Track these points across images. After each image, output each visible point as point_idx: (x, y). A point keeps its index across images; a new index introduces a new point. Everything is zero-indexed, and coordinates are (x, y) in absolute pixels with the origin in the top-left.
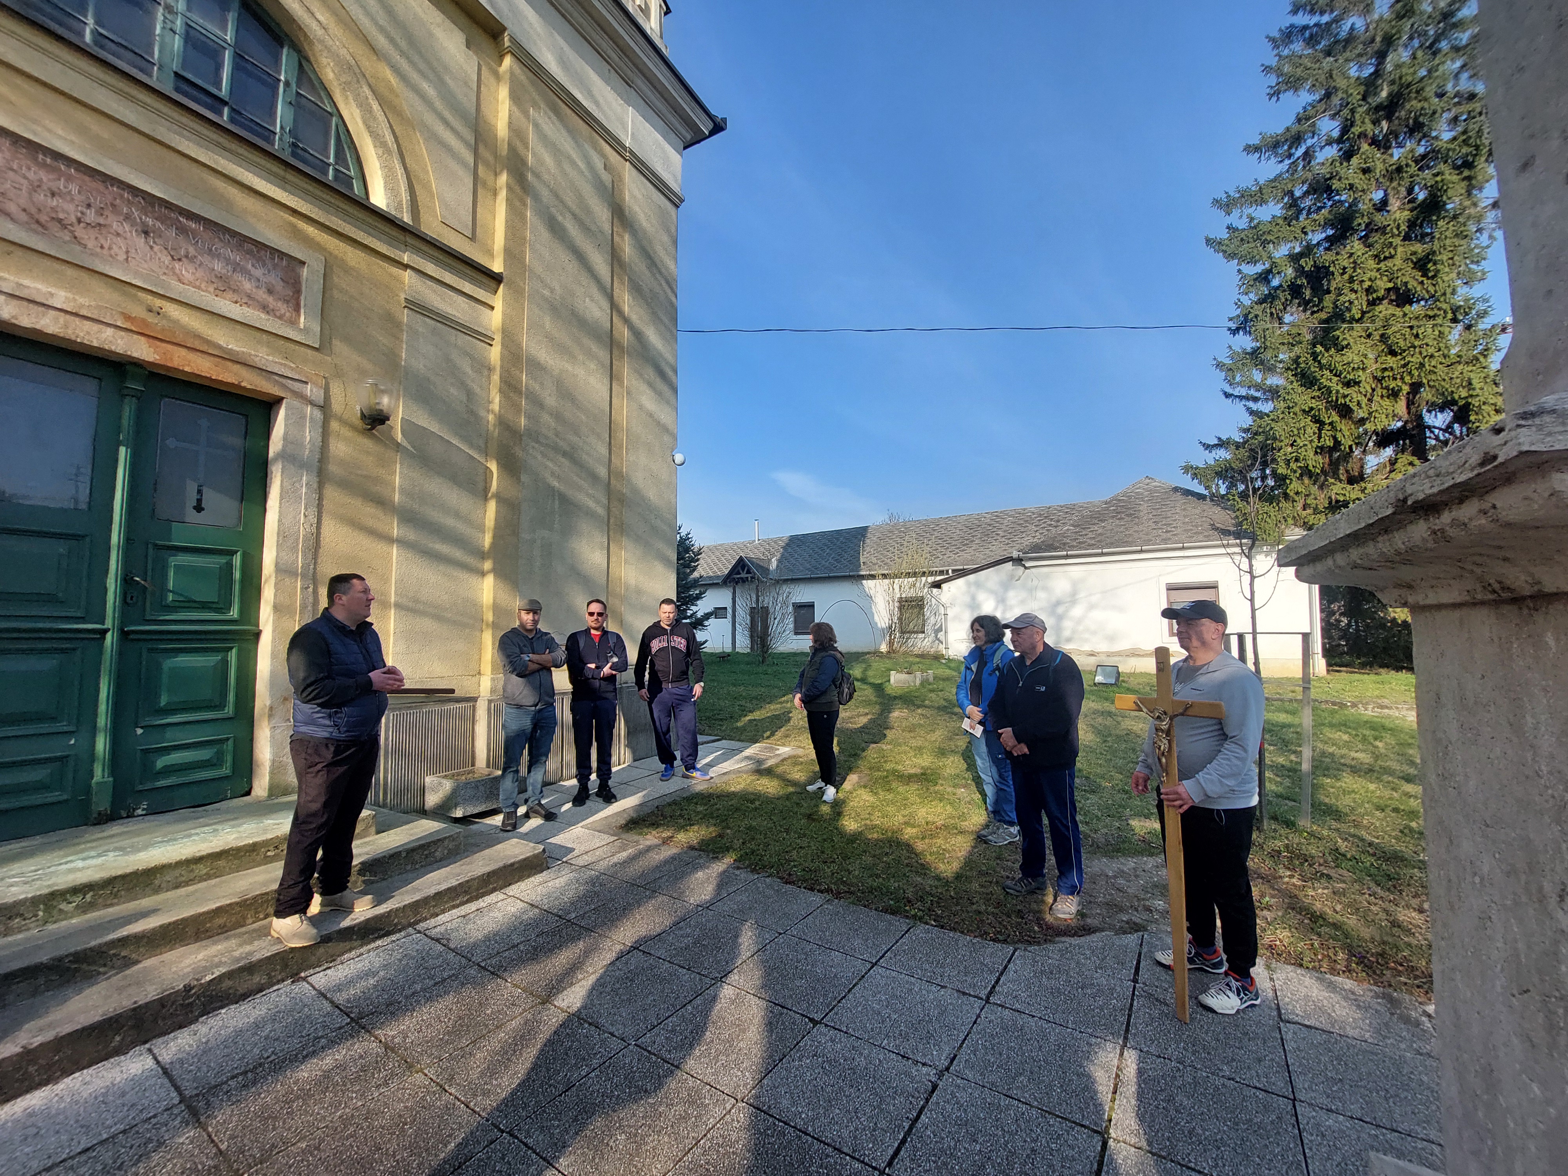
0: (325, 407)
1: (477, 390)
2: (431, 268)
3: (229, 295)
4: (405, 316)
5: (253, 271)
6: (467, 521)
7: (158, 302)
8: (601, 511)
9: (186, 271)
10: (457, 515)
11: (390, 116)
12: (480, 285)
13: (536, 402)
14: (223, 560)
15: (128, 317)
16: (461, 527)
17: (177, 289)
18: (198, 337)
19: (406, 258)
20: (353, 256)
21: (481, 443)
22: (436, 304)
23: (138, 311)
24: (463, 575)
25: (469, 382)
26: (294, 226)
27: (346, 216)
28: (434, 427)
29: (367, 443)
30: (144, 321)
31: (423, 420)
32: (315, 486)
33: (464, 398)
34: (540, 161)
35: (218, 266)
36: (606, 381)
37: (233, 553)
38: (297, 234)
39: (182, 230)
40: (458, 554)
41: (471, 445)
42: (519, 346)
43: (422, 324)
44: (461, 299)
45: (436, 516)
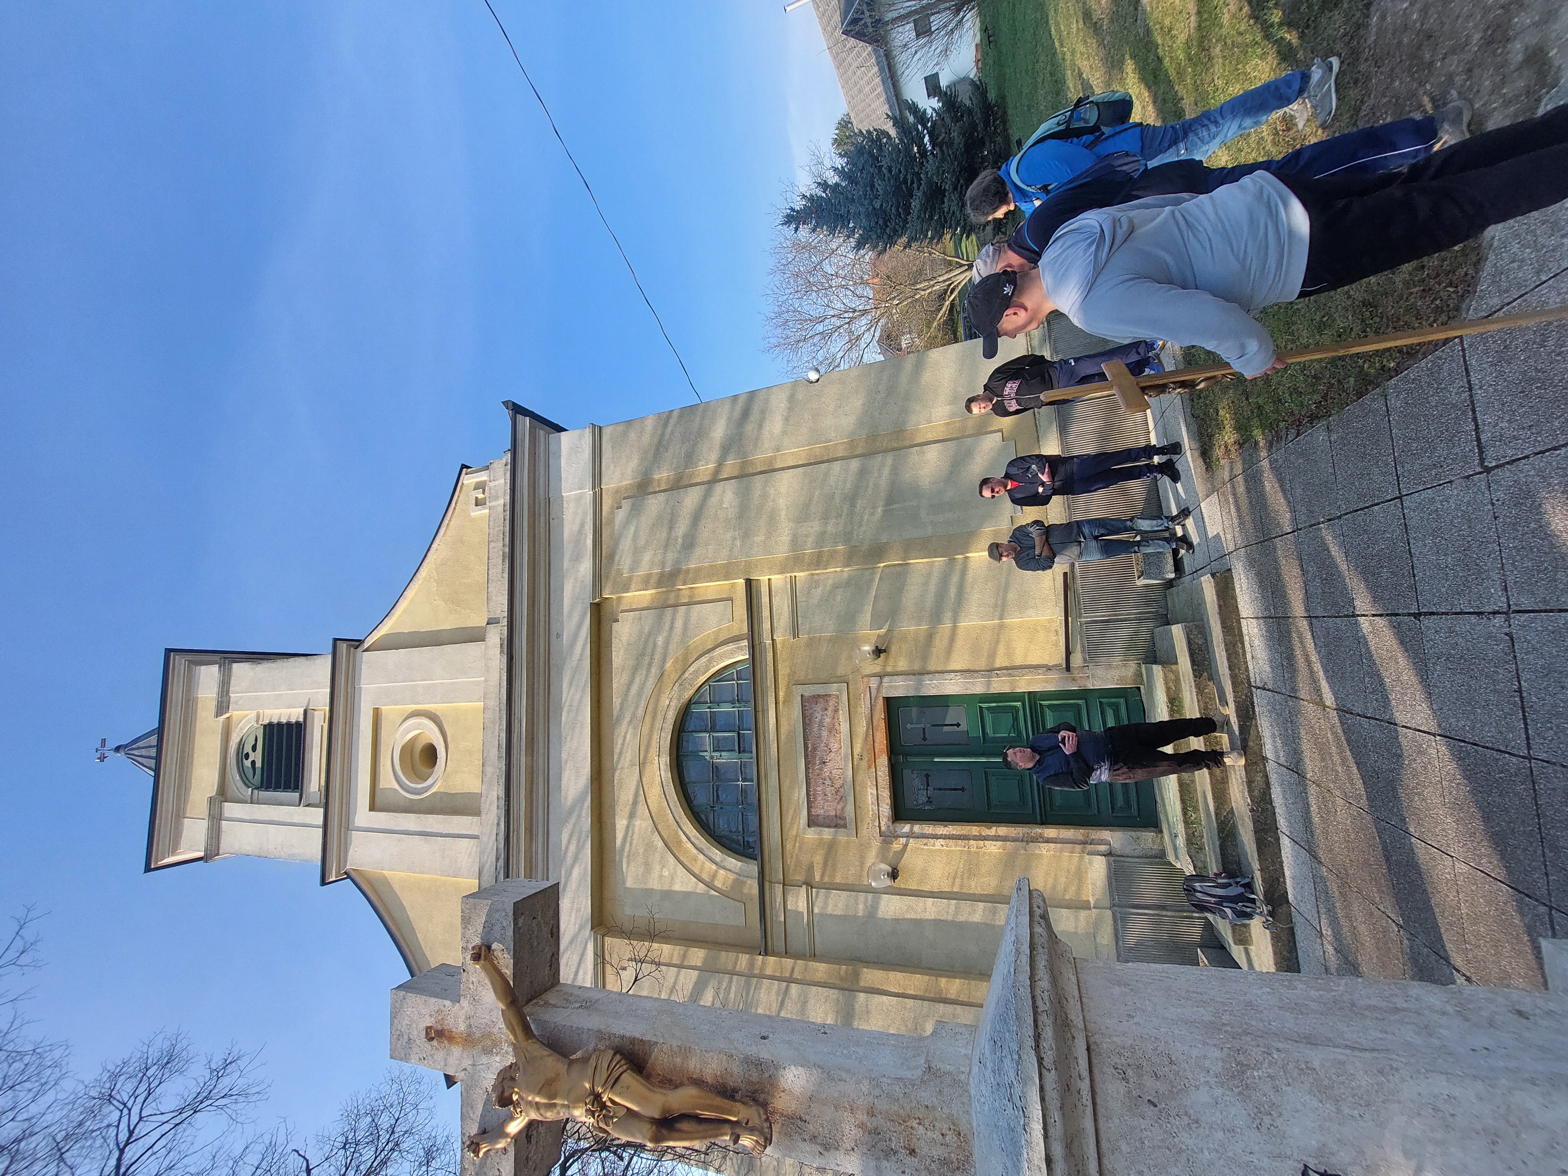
0: (881, 676)
1: (830, 582)
2: (766, 626)
3: (837, 727)
4: (804, 637)
5: (819, 717)
6: (929, 575)
7: (856, 756)
8: (889, 459)
9: (834, 746)
10: (926, 584)
11: (691, 661)
12: (759, 592)
13: (821, 538)
14: (986, 712)
15: (869, 767)
16: (934, 580)
17: (845, 749)
18: (866, 739)
19: (769, 642)
20: (783, 671)
21: (868, 573)
22: (787, 619)
23: (864, 764)
24: (970, 574)
25: (828, 588)
26: (784, 703)
27: (764, 678)
28: (868, 610)
29: (894, 649)
30: (868, 761)
31: (866, 616)
32: (930, 676)
33: (840, 591)
34: (652, 563)
35: (825, 734)
36: (778, 475)
37: (981, 708)
38: (787, 700)
39: (815, 749)
40: (955, 579)
41: (872, 580)
42: (787, 558)
43: (803, 627)
44: (774, 602)
45: (930, 598)
